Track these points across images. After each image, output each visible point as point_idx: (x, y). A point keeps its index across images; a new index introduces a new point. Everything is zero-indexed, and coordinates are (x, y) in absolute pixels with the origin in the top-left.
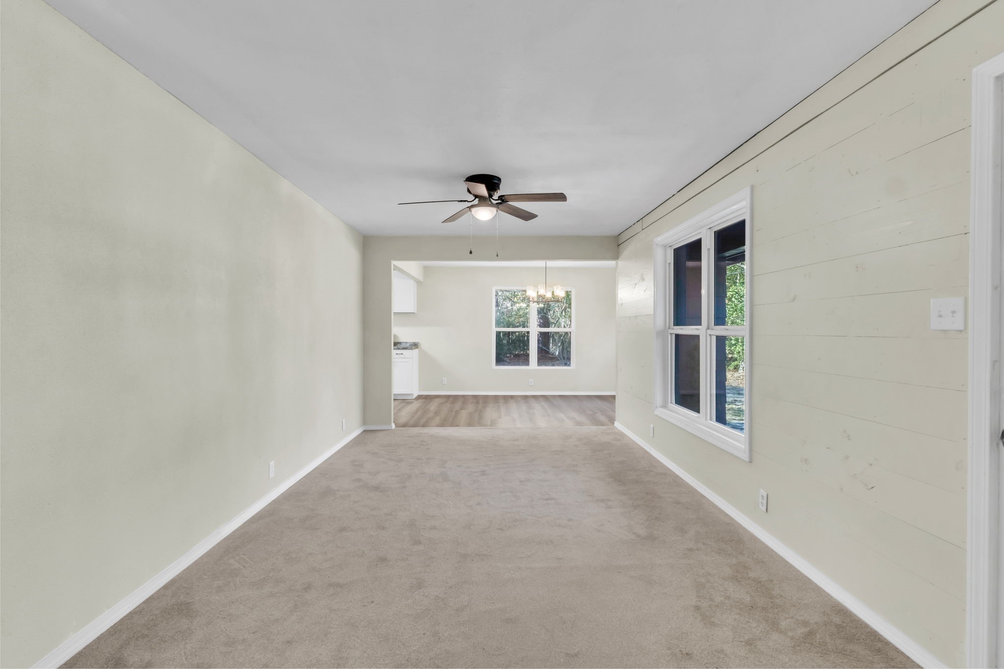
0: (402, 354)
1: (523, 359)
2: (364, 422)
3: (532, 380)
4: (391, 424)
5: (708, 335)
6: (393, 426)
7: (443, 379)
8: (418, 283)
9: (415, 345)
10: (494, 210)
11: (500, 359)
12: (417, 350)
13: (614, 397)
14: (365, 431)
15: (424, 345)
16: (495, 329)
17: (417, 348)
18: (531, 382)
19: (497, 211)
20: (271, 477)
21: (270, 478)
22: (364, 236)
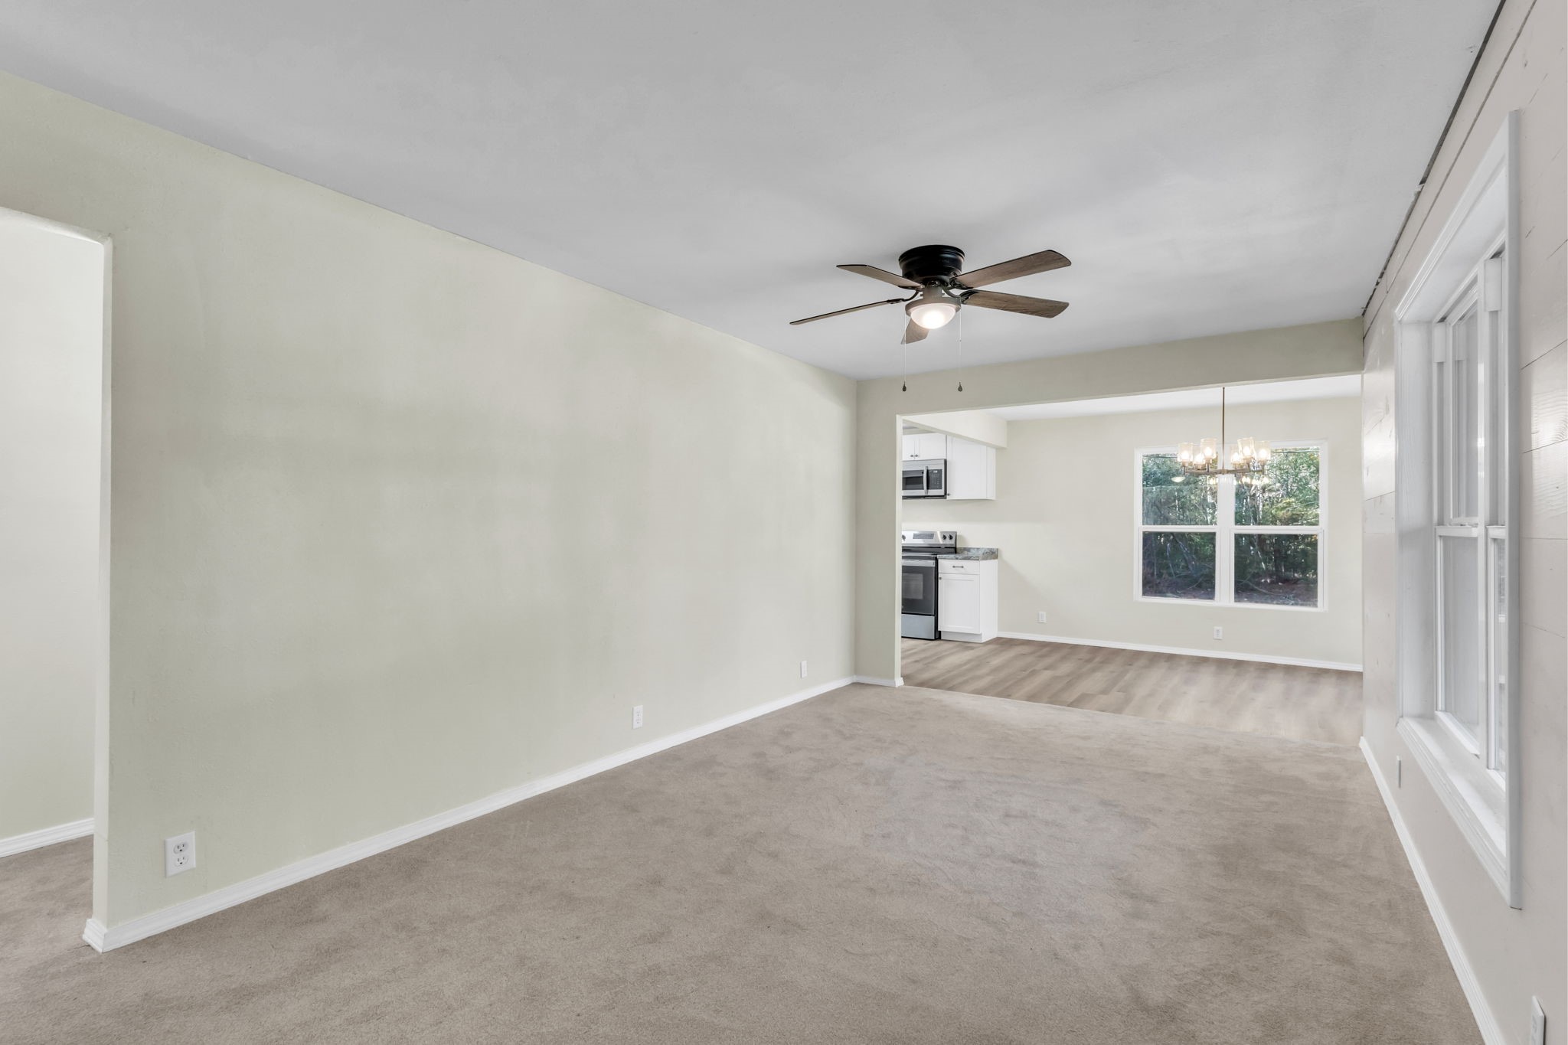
0: (962, 567)
1: (1202, 584)
2: (856, 669)
3: (1220, 628)
4: (892, 677)
5: (1489, 540)
6: (899, 682)
7: (1040, 613)
8: (999, 449)
9: (992, 554)
10: (951, 308)
11: (1152, 585)
12: (996, 560)
13: (1360, 675)
14: (854, 684)
15: (1006, 554)
16: (1139, 527)
17: (996, 557)
18: (1218, 631)
19: (957, 310)
20: (636, 725)
21: (634, 727)
22: (858, 381)
